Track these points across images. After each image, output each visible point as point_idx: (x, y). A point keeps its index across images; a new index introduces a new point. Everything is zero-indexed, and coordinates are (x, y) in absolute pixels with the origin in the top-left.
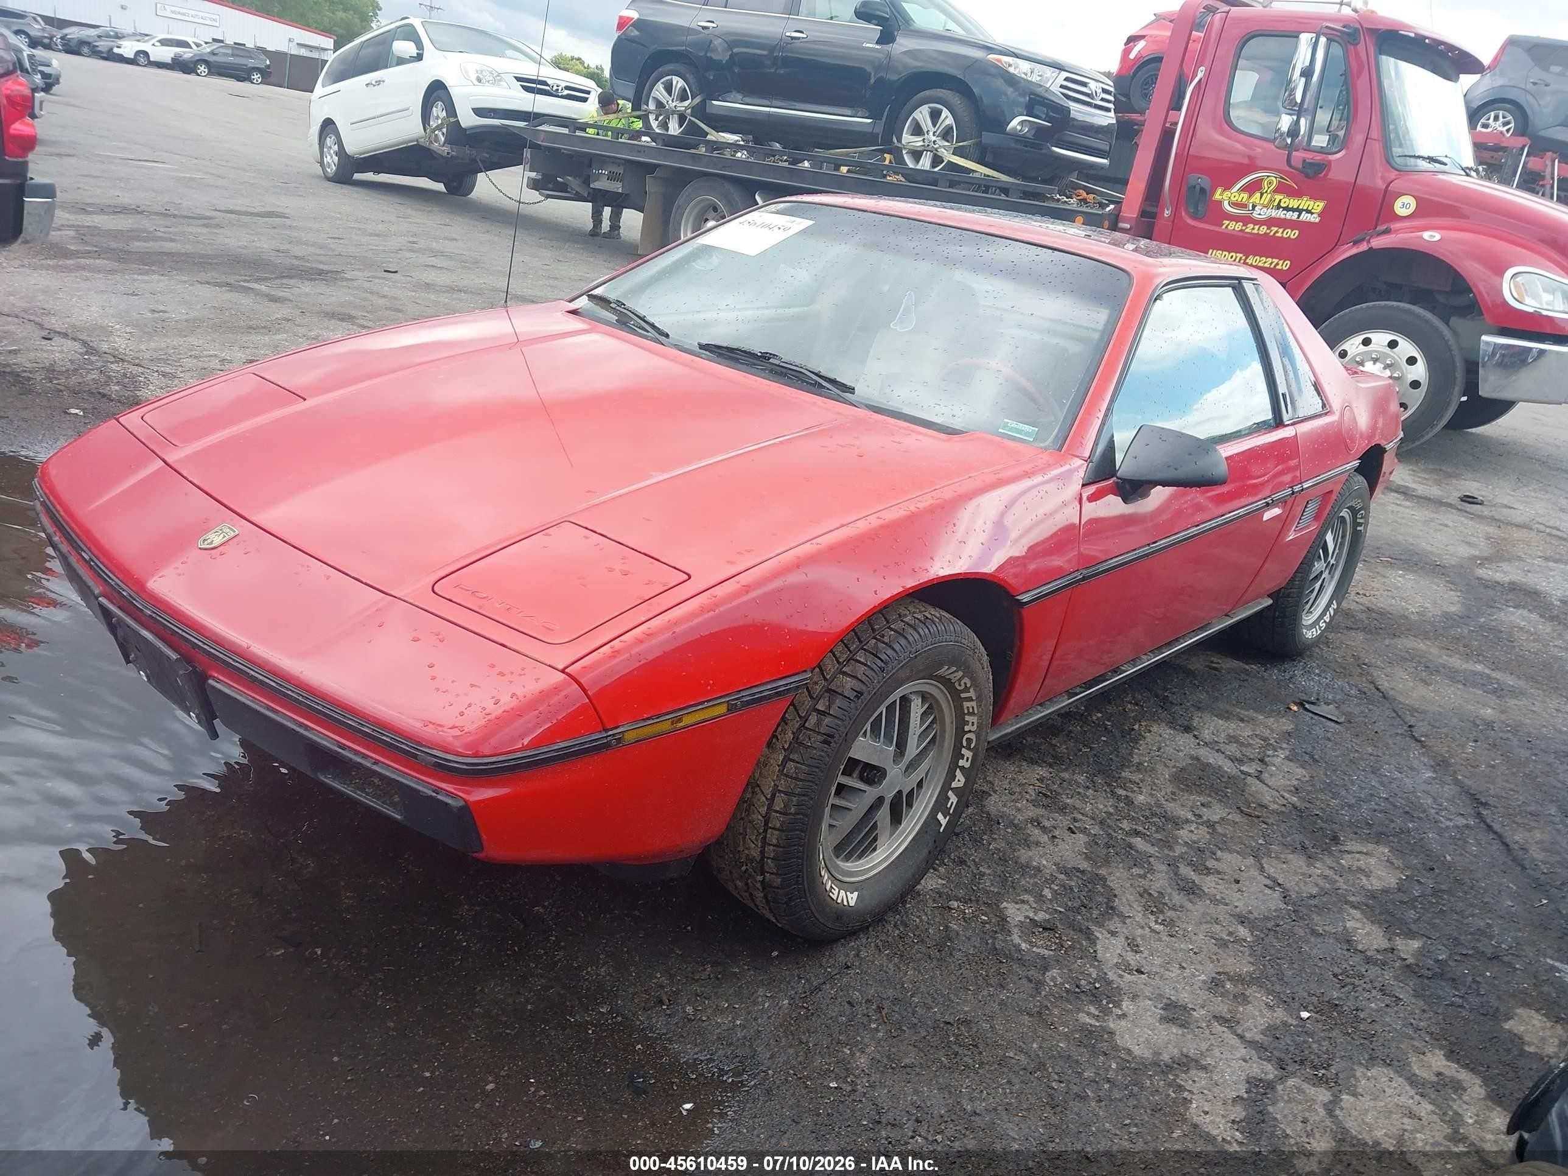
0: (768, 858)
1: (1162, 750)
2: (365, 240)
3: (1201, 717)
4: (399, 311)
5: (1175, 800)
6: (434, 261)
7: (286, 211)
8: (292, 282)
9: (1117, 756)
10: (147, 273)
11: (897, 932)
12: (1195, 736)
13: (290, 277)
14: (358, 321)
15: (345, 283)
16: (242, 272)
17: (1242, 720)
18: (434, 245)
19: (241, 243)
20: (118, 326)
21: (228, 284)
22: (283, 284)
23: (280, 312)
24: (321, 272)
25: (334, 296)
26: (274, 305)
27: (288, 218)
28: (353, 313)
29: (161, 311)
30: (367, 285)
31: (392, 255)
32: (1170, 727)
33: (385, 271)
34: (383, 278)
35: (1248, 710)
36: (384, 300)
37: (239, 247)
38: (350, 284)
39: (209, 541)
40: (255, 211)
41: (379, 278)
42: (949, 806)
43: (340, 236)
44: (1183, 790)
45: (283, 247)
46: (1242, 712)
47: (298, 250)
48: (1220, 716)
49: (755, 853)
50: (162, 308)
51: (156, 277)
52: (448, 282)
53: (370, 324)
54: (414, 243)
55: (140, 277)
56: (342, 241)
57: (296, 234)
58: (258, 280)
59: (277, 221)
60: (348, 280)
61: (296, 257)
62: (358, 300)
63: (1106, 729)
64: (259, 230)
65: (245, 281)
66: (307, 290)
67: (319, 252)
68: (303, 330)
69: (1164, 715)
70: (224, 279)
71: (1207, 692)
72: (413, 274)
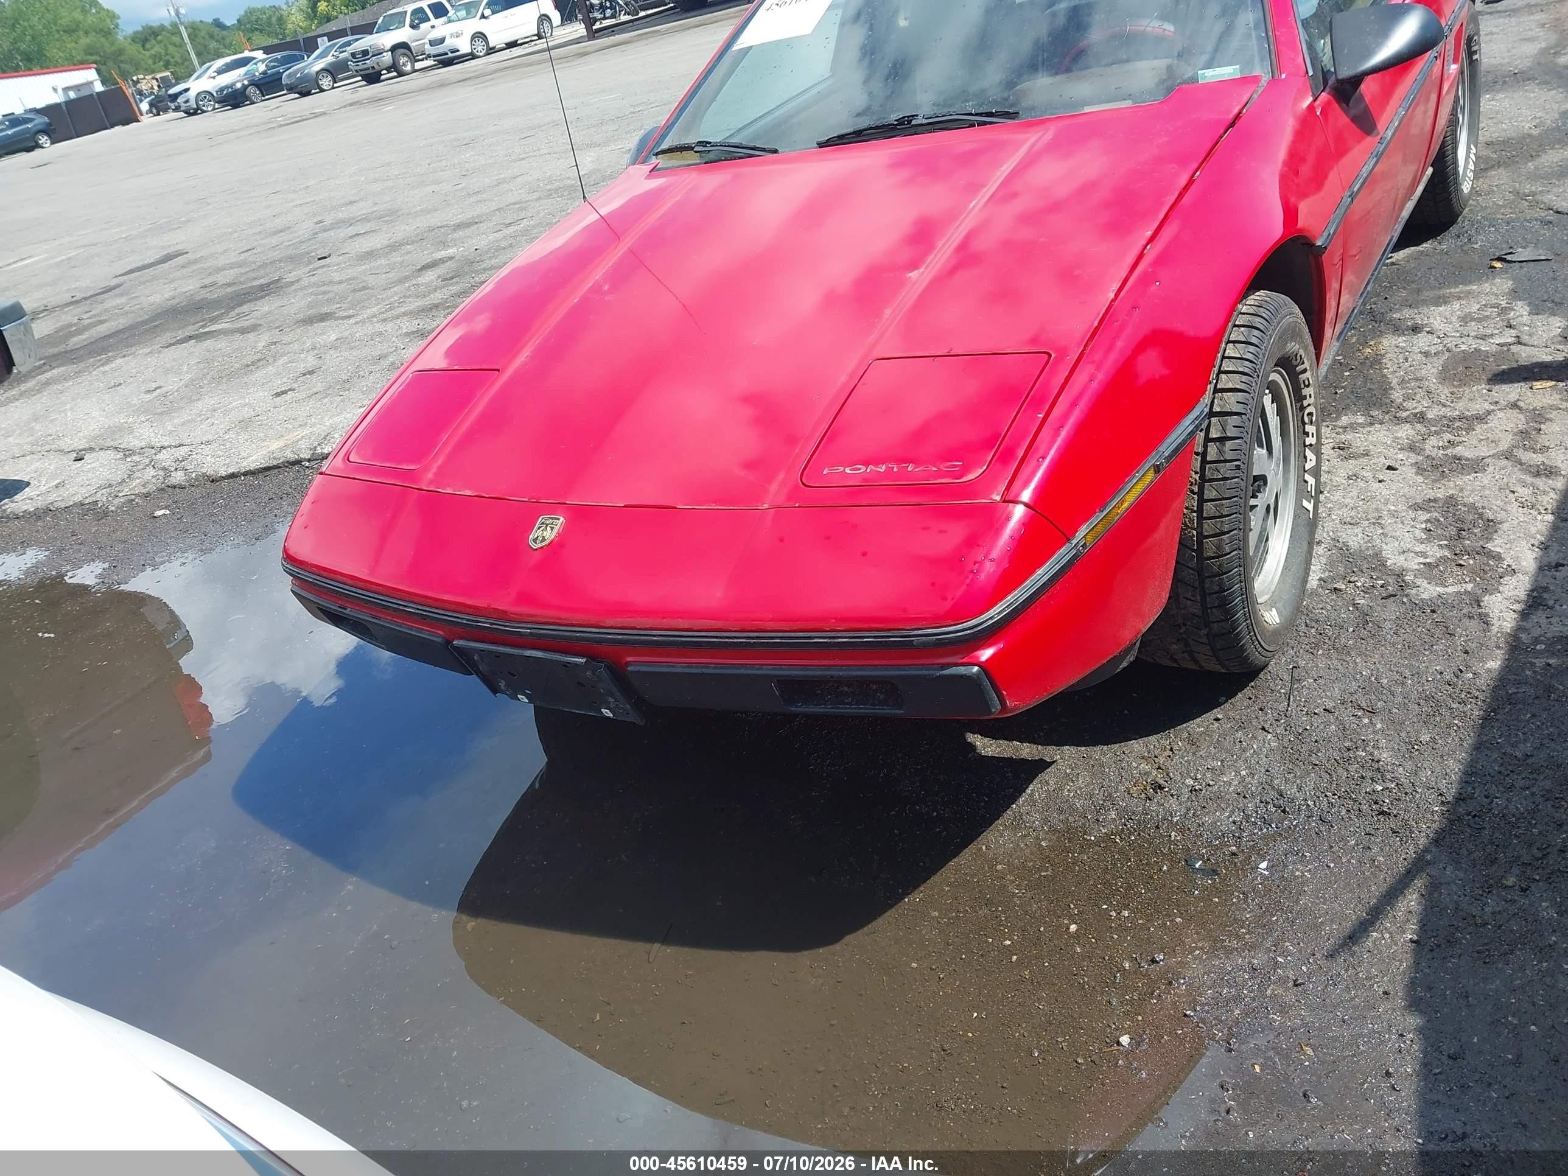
0: (1211, 608)
1: (1410, 359)
2: (274, 241)
3: (1420, 313)
4: (364, 288)
5: (1461, 398)
6: (352, 230)
7: (179, 247)
8: (245, 308)
9: (1374, 384)
10: (108, 361)
11: (1313, 631)
12: (1428, 332)
13: (241, 305)
14: (337, 315)
15: (293, 287)
16: (192, 321)
17: (1459, 298)
18: (341, 215)
19: (166, 296)
20: (131, 420)
21: (191, 338)
22: (238, 314)
23: (261, 340)
24: (262, 288)
25: (295, 304)
26: (251, 336)
27: (187, 253)
28: (325, 309)
29: (156, 389)
30: (313, 279)
31: (312, 242)
32: (1399, 336)
33: (319, 259)
34: (323, 266)
35: (1457, 286)
36: (342, 286)
37: (168, 300)
38: (296, 286)
39: (540, 539)
40: (152, 260)
41: (319, 268)
42: (1309, 489)
43: (250, 247)
44: (1460, 386)
45: (207, 281)
46: (1453, 290)
47: (221, 278)
48: (1438, 304)
49: (1196, 610)
50: (154, 385)
51: (119, 361)
52: (386, 242)
53: (351, 312)
54: (321, 222)
55: (106, 368)
56: (255, 251)
57: (209, 264)
58: (213, 320)
59: (180, 260)
60: (292, 283)
61: (229, 285)
62: (320, 297)
63: (1341, 364)
64: (171, 276)
65: (202, 327)
66: (267, 309)
67: (243, 270)
68: (296, 347)
69: (1383, 327)
70: (181, 334)
71: (1404, 288)
72: (346, 250)
